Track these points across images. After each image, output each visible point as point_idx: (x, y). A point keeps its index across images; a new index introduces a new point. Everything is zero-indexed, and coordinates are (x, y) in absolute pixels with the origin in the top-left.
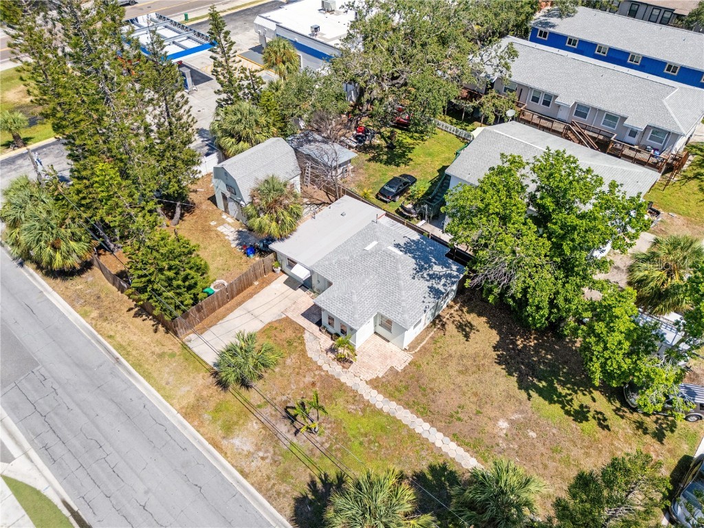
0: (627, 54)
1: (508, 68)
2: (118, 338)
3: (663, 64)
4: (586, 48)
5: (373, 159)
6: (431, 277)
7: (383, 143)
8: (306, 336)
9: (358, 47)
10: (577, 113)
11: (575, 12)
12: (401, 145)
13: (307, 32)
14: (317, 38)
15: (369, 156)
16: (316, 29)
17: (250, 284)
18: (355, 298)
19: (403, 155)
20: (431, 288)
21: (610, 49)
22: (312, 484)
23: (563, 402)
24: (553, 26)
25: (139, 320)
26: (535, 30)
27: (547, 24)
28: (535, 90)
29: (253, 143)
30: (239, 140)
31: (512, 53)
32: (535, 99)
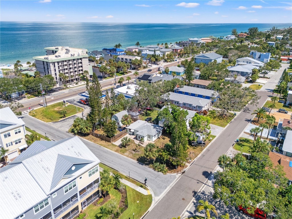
0: (195, 94)
1: (169, 97)
2: (99, 143)
4: (187, 94)
5: (143, 116)
6: (156, 129)
7: (144, 113)
8: (135, 141)
9: (137, 95)
10: (184, 104)
11: (183, 87)
12: (148, 113)
13: (125, 93)
14: (128, 94)
15: (142, 115)
16: (127, 92)
17: (122, 135)
18: (143, 132)
19: (149, 115)
20: (157, 130)
22: (139, 157)
24: (179, 90)
25: (102, 141)
26: (175, 91)
27: (178, 89)
28: (175, 101)
29: (119, 111)
30: (116, 112)
31: (169, 94)
32: (175, 103)
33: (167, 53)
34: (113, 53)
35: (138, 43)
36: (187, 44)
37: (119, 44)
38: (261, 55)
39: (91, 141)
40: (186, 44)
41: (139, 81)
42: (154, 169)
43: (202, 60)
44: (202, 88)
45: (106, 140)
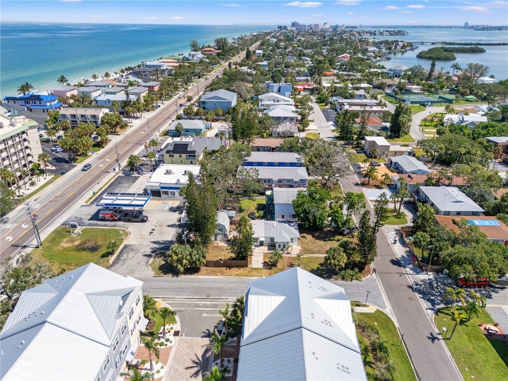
0: (273, 163)
2: (233, 274)
3: (284, 163)
10: (279, 182)
13: (176, 182)
14: (179, 183)
16: (178, 180)
20: (295, 228)
21: (268, 163)
23: (334, 240)
24: (247, 160)
25: (233, 270)
28: (264, 179)
32: (265, 182)
33: (142, 95)
34: (34, 104)
35: (62, 77)
36: (147, 73)
37: (27, 84)
38: (280, 87)
39: (216, 275)
40: (145, 73)
41: (170, 156)
42: (343, 279)
43: (215, 104)
44: (264, 151)
45: (238, 266)
